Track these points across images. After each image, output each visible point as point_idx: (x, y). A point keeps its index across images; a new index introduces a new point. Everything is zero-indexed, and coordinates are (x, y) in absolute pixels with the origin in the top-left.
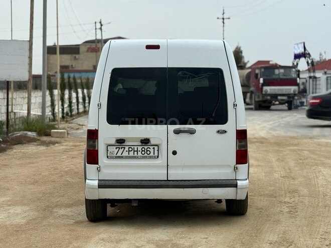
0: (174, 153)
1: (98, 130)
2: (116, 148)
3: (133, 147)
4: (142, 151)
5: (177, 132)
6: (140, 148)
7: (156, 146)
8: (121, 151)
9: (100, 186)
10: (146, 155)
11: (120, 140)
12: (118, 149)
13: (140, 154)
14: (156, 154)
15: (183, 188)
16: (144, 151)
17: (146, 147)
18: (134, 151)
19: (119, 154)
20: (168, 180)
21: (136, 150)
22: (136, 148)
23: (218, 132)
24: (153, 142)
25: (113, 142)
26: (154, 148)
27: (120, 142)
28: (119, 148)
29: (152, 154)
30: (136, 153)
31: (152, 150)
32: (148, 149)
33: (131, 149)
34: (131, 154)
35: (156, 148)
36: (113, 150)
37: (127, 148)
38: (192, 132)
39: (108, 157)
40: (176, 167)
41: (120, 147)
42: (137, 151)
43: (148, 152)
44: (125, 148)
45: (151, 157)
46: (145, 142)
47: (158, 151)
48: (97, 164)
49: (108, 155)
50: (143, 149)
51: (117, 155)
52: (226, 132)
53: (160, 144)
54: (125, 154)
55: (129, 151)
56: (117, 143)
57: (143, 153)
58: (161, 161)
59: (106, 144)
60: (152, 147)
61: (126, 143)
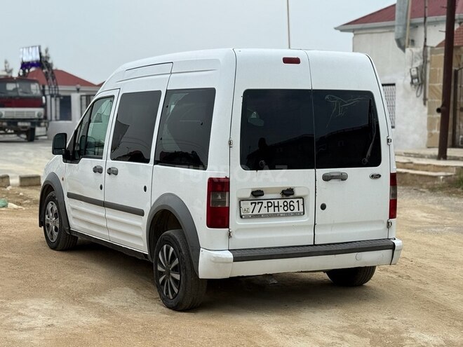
0: (323, 207)
1: (229, 179)
2: (252, 203)
3: (272, 201)
4: (285, 206)
5: (327, 178)
6: (281, 202)
7: (301, 198)
8: (258, 207)
9: (236, 259)
10: (289, 211)
11: (257, 191)
12: (254, 205)
13: (282, 211)
14: (301, 210)
15: (335, 254)
16: (287, 206)
17: (288, 201)
18: (275, 207)
19: (256, 212)
20: (314, 245)
21: (276, 205)
22: (276, 201)
23: (372, 176)
24: (297, 193)
25: (248, 195)
26: (298, 201)
27: (257, 194)
28: (255, 203)
29: (296, 210)
30: (276, 209)
31: (296, 205)
32: (292, 203)
33: (270, 204)
34: (271, 210)
35: (301, 201)
36: (247, 205)
37: (265, 203)
38: (343, 178)
39: (241, 217)
40: (325, 226)
41: (257, 201)
42: (278, 206)
43: (292, 208)
44: (262, 203)
45: (295, 214)
46: (288, 193)
47: (303, 204)
48: (228, 227)
49: (242, 214)
50: (285, 204)
51: (254, 213)
52: (380, 176)
53: (305, 196)
54: (264, 211)
55: (268, 207)
56: (254, 195)
57: (286, 208)
58: (306, 220)
59: (239, 198)
60: (295, 200)
61: (266, 196)
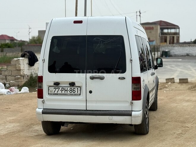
0: (91, 92)
1: (42, 77)
2: (54, 88)
3: (64, 88)
4: (70, 90)
5: (92, 78)
6: (69, 89)
7: (79, 87)
8: (57, 90)
9: (43, 113)
10: (72, 93)
11: (57, 83)
13: (69, 92)
14: (79, 93)
15: (96, 115)
16: (71, 90)
17: (73, 88)
18: (65, 90)
19: (56, 92)
20: (86, 110)
21: (66, 89)
22: (66, 88)
23: (119, 78)
24: (77, 84)
25: (52, 84)
26: (78, 89)
27: (57, 84)
28: (56, 88)
29: (76, 93)
30: (66, 91)
31: (76, 90)
32: (74, 89)
33: (63, 89)
34: (63, 92)
35: (79, 88)
36: (52, 89)
38: (102, 78)
39: (49, 94)
40: (92, 101)
41: (57, 87)
42: (67, 90)
43: (74, 91)
44: (59, 88)
45: (75, 95)
46: (72, 84)
47: (80, 90)
48: (42, 98)
49: (49, 93)
50: (71, 89)
51: (55, 93)
52: (124, 78)
53: (81, 86)
54: (60, 92)
55: (62, 90)
56: (55, 85)
57: (71, 91)
58: (82, 97)
59: (48, 86)
60: (76, 88)
61: (60, 85)
